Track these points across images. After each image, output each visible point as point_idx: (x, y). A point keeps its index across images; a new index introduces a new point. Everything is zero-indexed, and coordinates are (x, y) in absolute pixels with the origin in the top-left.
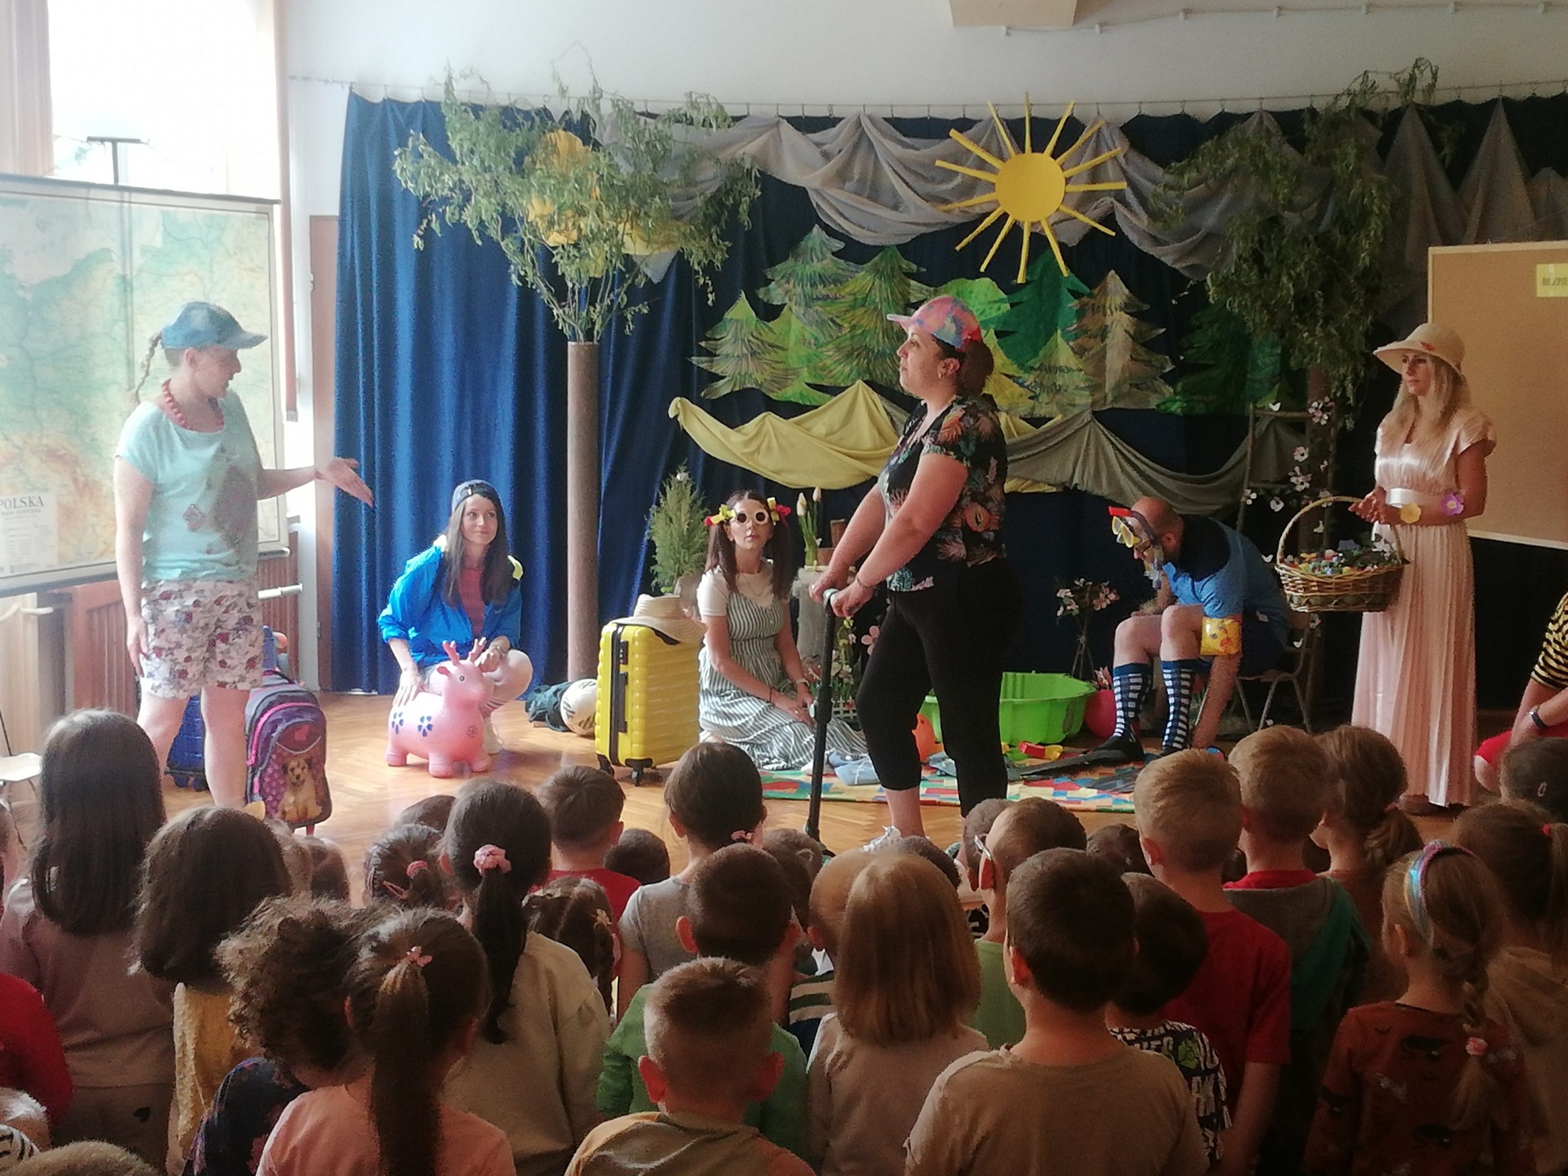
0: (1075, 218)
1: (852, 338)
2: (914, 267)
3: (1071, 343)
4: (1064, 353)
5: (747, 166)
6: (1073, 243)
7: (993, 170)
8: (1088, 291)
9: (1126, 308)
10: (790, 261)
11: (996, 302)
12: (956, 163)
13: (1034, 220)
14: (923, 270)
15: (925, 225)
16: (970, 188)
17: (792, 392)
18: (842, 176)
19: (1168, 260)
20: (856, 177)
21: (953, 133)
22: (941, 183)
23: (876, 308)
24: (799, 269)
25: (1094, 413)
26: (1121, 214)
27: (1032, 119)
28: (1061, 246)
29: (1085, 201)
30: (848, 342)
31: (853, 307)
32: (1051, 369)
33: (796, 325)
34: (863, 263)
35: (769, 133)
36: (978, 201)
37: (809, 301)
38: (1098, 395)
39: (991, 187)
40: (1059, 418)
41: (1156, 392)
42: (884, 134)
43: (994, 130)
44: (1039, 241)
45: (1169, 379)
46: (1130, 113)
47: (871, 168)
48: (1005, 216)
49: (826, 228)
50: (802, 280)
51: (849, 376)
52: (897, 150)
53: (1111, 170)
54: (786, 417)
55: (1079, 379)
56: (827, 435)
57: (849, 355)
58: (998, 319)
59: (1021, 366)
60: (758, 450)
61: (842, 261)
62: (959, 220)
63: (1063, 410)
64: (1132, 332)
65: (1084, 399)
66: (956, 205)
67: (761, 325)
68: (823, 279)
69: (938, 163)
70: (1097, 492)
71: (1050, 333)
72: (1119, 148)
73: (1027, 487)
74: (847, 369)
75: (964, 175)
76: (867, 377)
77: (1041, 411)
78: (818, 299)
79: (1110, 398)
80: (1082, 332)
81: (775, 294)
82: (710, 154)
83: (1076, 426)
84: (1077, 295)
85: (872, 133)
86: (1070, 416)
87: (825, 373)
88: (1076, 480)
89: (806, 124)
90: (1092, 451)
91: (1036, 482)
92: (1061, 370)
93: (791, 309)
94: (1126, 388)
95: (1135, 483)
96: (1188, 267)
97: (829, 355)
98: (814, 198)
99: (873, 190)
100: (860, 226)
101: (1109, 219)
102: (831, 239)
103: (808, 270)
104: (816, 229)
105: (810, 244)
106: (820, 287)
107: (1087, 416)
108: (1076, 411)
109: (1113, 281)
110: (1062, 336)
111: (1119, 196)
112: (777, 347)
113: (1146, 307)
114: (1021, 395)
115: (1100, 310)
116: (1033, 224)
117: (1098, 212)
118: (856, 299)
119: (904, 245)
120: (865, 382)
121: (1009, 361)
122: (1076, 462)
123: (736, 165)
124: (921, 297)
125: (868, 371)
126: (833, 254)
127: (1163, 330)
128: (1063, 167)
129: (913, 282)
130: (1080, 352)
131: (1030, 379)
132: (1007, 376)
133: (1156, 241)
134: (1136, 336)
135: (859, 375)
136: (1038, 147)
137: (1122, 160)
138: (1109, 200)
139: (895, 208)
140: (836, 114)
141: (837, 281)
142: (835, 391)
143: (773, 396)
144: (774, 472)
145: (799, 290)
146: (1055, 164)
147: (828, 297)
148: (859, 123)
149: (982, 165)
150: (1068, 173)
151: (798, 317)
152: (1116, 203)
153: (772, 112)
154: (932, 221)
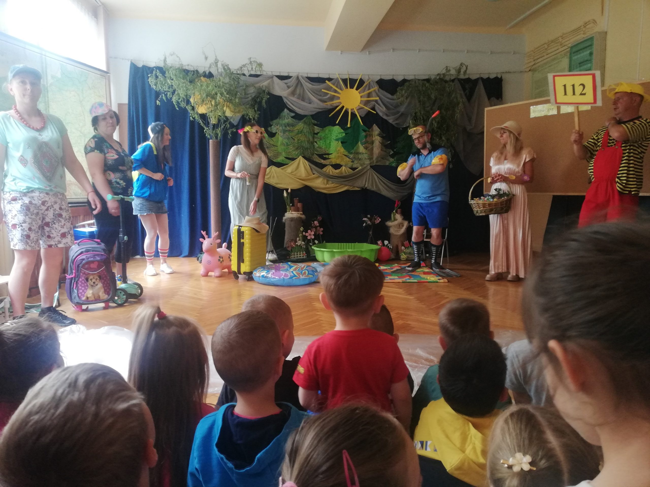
0: (364, 108)
1: (298, 143)
2: (316, 122)
3: (364, 146)
4: (361, 149)
5: (264, 89)
6: (363, 116)
7: (338, 93)
8: (368, 130)
9: (379, 135)
10: (278, 120)
11: (341, 133)
12: (328, 91)
13: (352, 108)
14: (319, 123)
15: (320, 109)
16: (332, 98)
17: (280, 159)
18: (293, 93)
19: (391, 121)
20: (298, 94)
21: (327, 81)
22: (323, 96)
23: (305, 134)
24: (281, 122)
25: (371, 167)
26: (377, 107)
27: (350, 79)
28: (360, 116)
29: (367, 103)
30: (297, 144)
31: (298, 134)
32: (358, 153)
33: (280, 139)
34: (301, 120)
35: (270, 80)
36: (335, 102)
37: (284, 131)
38: (372, 161)
39: (339, 98)
40: (360, 168)
41: (388, 160)
42: (306, 81)
43: (339, 81)
44: (353, 115)
45: (392, 156)
46: (378, 78)
47: (302, 91)
48: (343, 107)
49: (289, 109)
50: (282, 125)
51: (297, 154)
52: (309, 85)
53: (374, 94)
54: (278, 167)
55: (366, 156)
56: (292, 172)
57: (297, 149)
58: (342, 138)
59: (349, 152)
60: (270, 177)
61: (294, 119)
62: (329, 107)
63: (361, 165)
64: (381, 142)
65: (367, 162)
66: (328, 103)
67: (270, 139)
68: (288, 125)
69: (323, 90)
70: (372, 189)
71: (357, 143)
72: (376, 88)
73: (351, 189)
74: (297, 153)
75: (331, 94)
76: (303, 155)
77: (355, 166)
78: (287, 131)
79: (375, 161)
80: (366, 142)
81: (274, 129)
82: (253, 85)
83: (365, 170)
84: (365, 131)
85: (303, 81)
86: (363, 167)
87: (289, 154)
88: (366, 186)
89: (282, 78)
90: (371, 178)
91: (354, 187)
92: (360, 153)
93: (279, 134)
94: (380, 159)
95: (383, 187)
96: (396, 124)
97: (291, 148)
98: (285, 100)
99: (302, 98)
100: (300, 109)
101: (373, 109)
102: (290, 113)
103: (284, 122)
104: (286, 110)
105: (284, 114)
106: (288, 127)
107: (369, 167)
108: (365, 166)
109: (375, 127)
110: (360, 143)
111: (376, 101)
112: (275, 146)
113: (384, 135)
114: (349, 161)
115: (371, 135)
116: (352, 109)
117: (371, 106)
118: (299, 131)
119: (314, 115)
120: (303, 157)
121: (345, 151)
122: (366, 182)
123: (260, 88)
124: (318, 131)
125: (303, 153)
126: (292, 117)
127: (389, 142)
128: (360, 93)
129: (315, 127)
130: (366, 148)
131: (351, 156)
132: (345, 155)
133: (387, 115)
134: (382, 144)
135: (300, 155)
136: (352, 87)
137: (377, 91)
138: (374, 103)
139: (310, 103)
140: (291, 75)
141: (293, 125)
142: (293, 159)
143: (274, 161)
144: (276, 184)
145: (281, 128)
146: (357, 92)
147: (290, 130)
148: (298, 78)
149: (336, 91)
150: (362, 94)
151: (281, 137)
152: (376, 104)
153: (270, 74)
154: (321, 107)
